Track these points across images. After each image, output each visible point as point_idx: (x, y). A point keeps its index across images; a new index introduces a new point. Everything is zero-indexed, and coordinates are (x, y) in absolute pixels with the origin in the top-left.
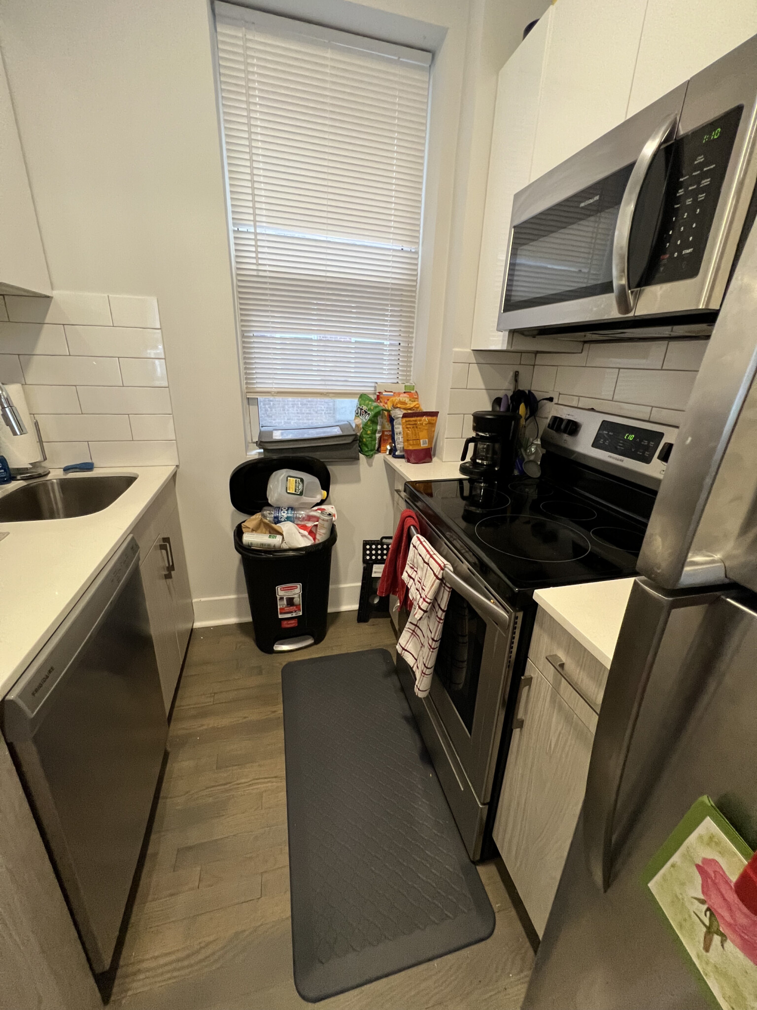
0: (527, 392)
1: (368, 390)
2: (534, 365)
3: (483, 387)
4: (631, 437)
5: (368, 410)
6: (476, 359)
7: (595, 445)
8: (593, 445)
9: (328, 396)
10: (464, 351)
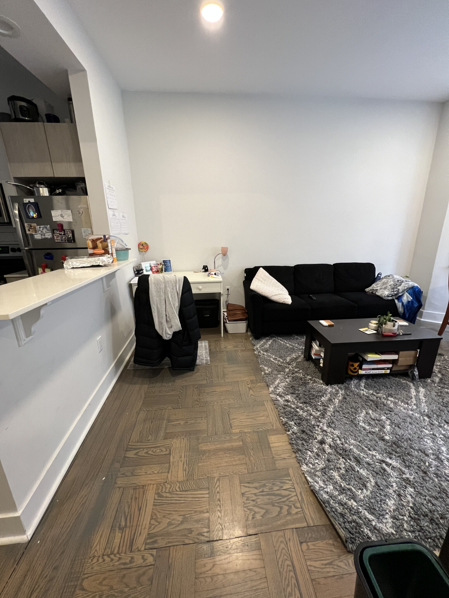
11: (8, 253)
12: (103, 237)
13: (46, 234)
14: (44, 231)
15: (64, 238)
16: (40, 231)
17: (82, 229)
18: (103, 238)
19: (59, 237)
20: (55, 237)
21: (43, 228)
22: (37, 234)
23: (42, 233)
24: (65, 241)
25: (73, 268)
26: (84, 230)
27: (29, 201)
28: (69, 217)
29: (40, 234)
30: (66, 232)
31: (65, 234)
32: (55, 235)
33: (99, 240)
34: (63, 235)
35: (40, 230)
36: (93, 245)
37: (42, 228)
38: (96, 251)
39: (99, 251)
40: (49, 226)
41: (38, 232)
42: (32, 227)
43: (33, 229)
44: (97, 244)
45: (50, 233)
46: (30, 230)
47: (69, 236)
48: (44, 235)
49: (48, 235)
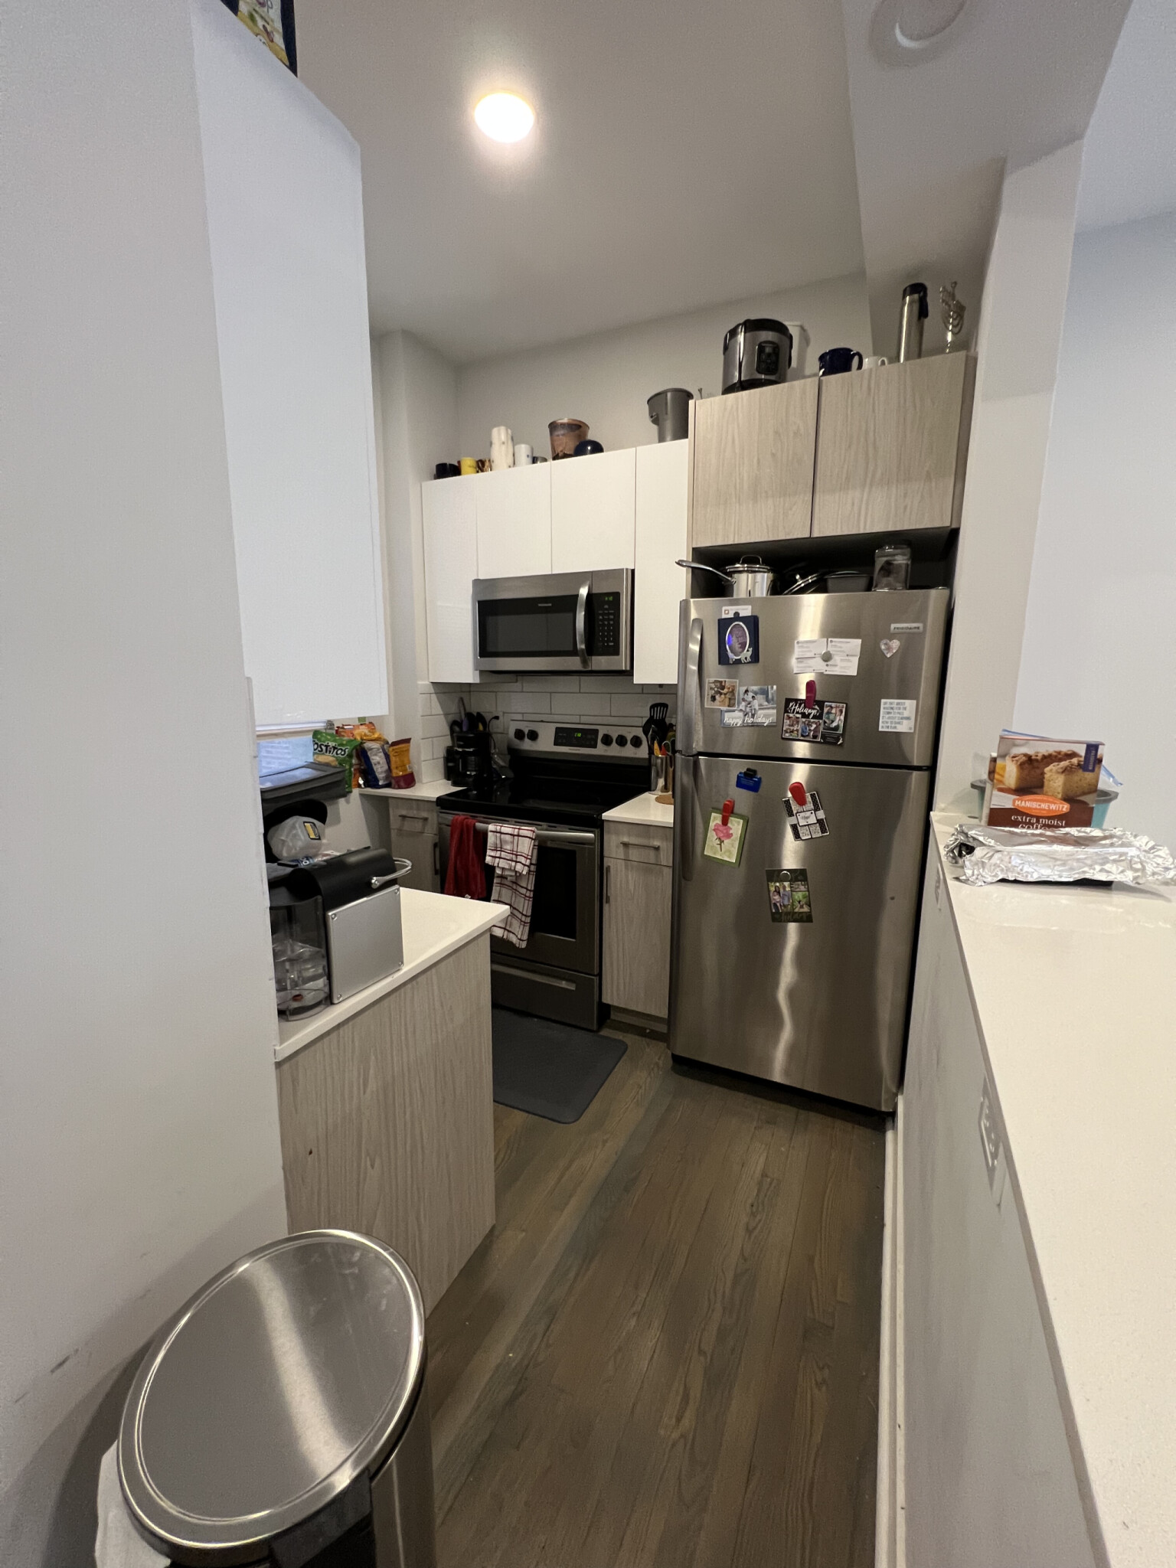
0: (475, 714)
1: (320, 726)
2: (470, 692)
3: (441, 712)
4: (579, 735)
5: (339, 745)
6: (435, 689)
7: (556, 744)
8: (555, 744)
9: (283, 737)
10: (424, 683)
11: (595, 746)
12: (1082, 750)
13: (760, 712)
14: (756, 704)
15: (814, 726)
16: (743, 704)
17: (883, 701)
18: (1083, 753)
19: (798, 722)
20: (787, 722)
21: (756, 693)
22: (734, 711)
23: (748, 709)
24: (815, 737)
25: (1003, 881)
26: (888, 706)
27: (737, 614)
28: (849, 661)
29: (741, 710)
30: (826, 710)
31: (819, 717)
32: (789, 718)
33: (1060, 760)
34: (815, 717)
35: (744, 700)
36: (1020, 779)
37: (751, 694)
38: (1028, 803)
39: (1044, 806)
40: (775, 687)
41: (739, 704)
42: (726, 691)
43: (725, 694)
44: (1043, 774)
45: (773, 708)
46: (717, 697)
47: (833, 722)
48: (753, 716)
49: (766, 716)
